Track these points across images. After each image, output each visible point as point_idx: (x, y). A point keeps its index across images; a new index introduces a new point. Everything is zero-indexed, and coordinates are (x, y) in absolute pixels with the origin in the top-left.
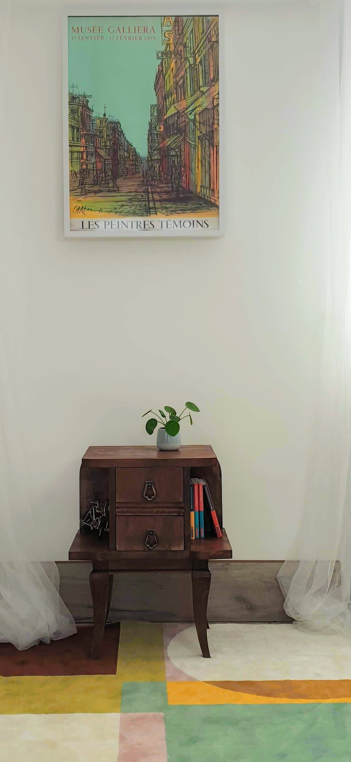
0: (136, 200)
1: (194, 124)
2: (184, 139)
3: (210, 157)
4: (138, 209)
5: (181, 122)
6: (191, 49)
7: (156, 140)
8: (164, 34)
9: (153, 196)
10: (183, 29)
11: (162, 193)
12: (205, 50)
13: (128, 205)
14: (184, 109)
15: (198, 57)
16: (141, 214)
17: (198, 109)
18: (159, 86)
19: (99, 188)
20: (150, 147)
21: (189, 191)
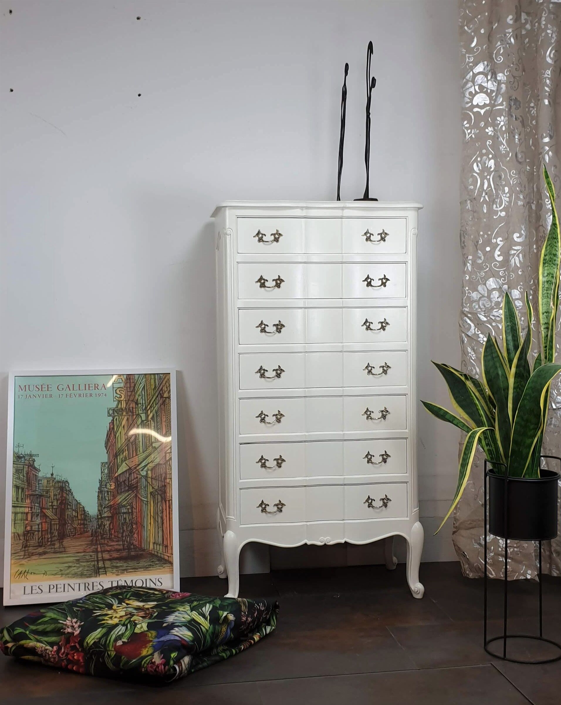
0: (85, 560)
1: (146, 480)
2: (136, 495)
3: (162, 512)
4: (86, 570)
5: (133, 478)
6: (142, 405)
7: (107, 497)
8: (116, 390)
10: (135, 385)
11: (113, 551)
12: (157, 406)
13: (75, 566)
14: (136, 466)
15: (151, 412)
16: (89, 575)
17: (150, 465)
18: (109, 444)
19: (44, 550)
20: (100, 504)
21: (142, 548)
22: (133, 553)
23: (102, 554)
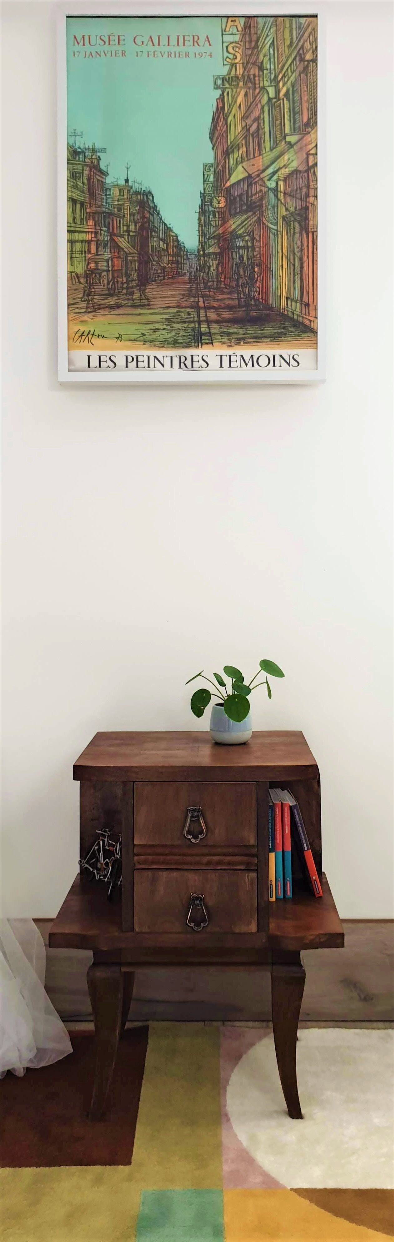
0: (179, 320)
1: (276, 196)
2: (259, 220)
3: (302, 250)
4: (181, 336)
5: (254, 192)
6: (270, 72)
7: (213, 221)
8: (227, 47)
9: (206, 315)
10: (258, 40)
11: (222, 308)
12: (294, 74)
13: (164, 329)
14: (259, 172)
15: (283, 86)
16: (186, 343)
17: (283, 171)
18: (217, 134)
19: (117, 301)
20: (202, 233)
21: (268, 305)
22: (254, 313)
23: (206, 312)
